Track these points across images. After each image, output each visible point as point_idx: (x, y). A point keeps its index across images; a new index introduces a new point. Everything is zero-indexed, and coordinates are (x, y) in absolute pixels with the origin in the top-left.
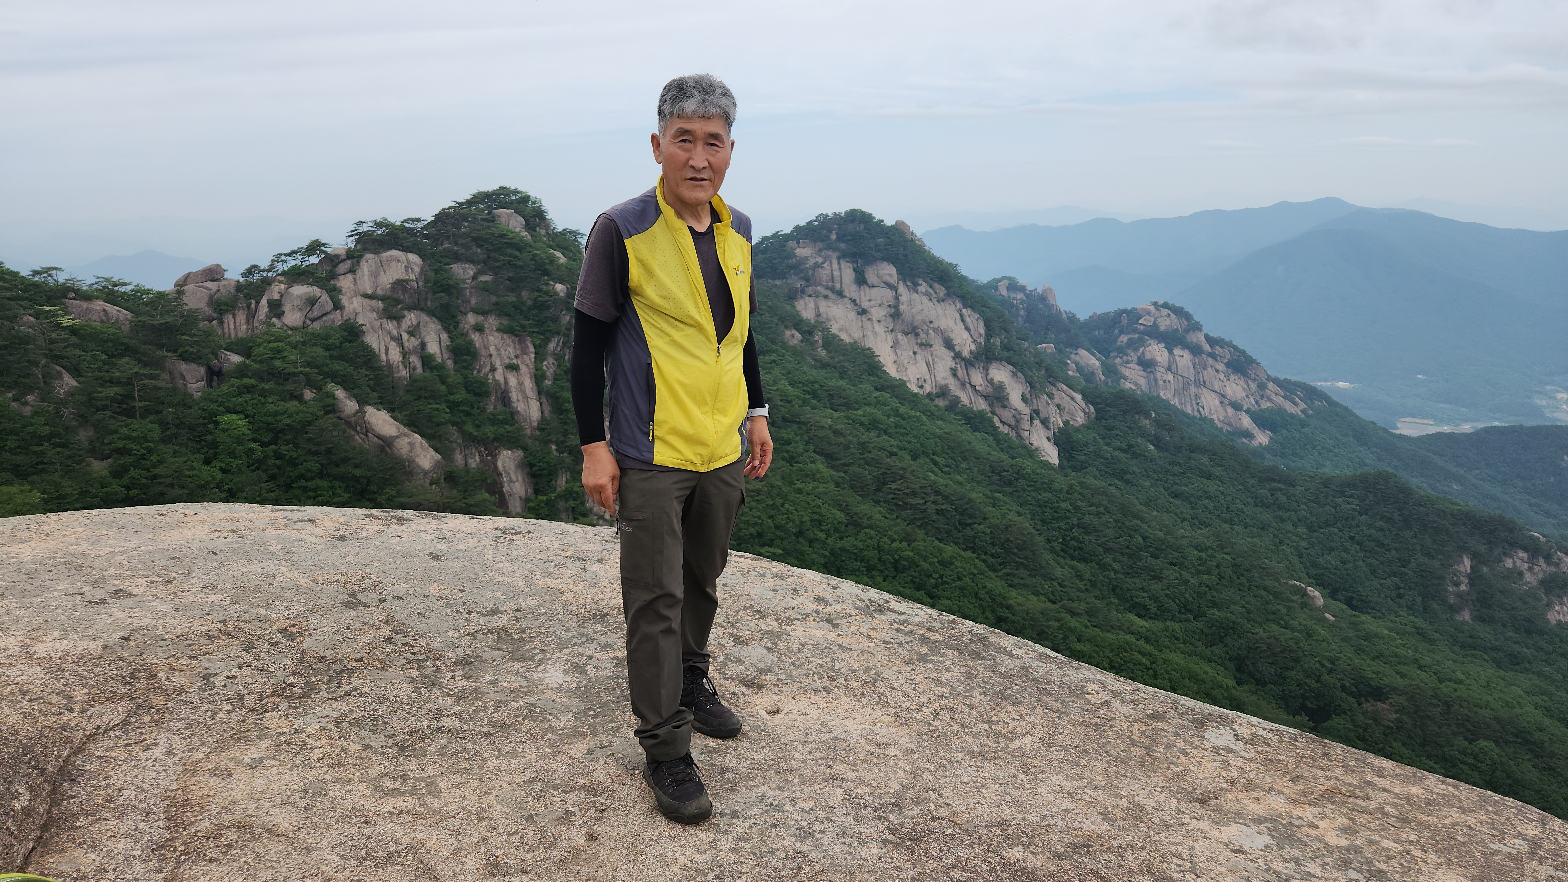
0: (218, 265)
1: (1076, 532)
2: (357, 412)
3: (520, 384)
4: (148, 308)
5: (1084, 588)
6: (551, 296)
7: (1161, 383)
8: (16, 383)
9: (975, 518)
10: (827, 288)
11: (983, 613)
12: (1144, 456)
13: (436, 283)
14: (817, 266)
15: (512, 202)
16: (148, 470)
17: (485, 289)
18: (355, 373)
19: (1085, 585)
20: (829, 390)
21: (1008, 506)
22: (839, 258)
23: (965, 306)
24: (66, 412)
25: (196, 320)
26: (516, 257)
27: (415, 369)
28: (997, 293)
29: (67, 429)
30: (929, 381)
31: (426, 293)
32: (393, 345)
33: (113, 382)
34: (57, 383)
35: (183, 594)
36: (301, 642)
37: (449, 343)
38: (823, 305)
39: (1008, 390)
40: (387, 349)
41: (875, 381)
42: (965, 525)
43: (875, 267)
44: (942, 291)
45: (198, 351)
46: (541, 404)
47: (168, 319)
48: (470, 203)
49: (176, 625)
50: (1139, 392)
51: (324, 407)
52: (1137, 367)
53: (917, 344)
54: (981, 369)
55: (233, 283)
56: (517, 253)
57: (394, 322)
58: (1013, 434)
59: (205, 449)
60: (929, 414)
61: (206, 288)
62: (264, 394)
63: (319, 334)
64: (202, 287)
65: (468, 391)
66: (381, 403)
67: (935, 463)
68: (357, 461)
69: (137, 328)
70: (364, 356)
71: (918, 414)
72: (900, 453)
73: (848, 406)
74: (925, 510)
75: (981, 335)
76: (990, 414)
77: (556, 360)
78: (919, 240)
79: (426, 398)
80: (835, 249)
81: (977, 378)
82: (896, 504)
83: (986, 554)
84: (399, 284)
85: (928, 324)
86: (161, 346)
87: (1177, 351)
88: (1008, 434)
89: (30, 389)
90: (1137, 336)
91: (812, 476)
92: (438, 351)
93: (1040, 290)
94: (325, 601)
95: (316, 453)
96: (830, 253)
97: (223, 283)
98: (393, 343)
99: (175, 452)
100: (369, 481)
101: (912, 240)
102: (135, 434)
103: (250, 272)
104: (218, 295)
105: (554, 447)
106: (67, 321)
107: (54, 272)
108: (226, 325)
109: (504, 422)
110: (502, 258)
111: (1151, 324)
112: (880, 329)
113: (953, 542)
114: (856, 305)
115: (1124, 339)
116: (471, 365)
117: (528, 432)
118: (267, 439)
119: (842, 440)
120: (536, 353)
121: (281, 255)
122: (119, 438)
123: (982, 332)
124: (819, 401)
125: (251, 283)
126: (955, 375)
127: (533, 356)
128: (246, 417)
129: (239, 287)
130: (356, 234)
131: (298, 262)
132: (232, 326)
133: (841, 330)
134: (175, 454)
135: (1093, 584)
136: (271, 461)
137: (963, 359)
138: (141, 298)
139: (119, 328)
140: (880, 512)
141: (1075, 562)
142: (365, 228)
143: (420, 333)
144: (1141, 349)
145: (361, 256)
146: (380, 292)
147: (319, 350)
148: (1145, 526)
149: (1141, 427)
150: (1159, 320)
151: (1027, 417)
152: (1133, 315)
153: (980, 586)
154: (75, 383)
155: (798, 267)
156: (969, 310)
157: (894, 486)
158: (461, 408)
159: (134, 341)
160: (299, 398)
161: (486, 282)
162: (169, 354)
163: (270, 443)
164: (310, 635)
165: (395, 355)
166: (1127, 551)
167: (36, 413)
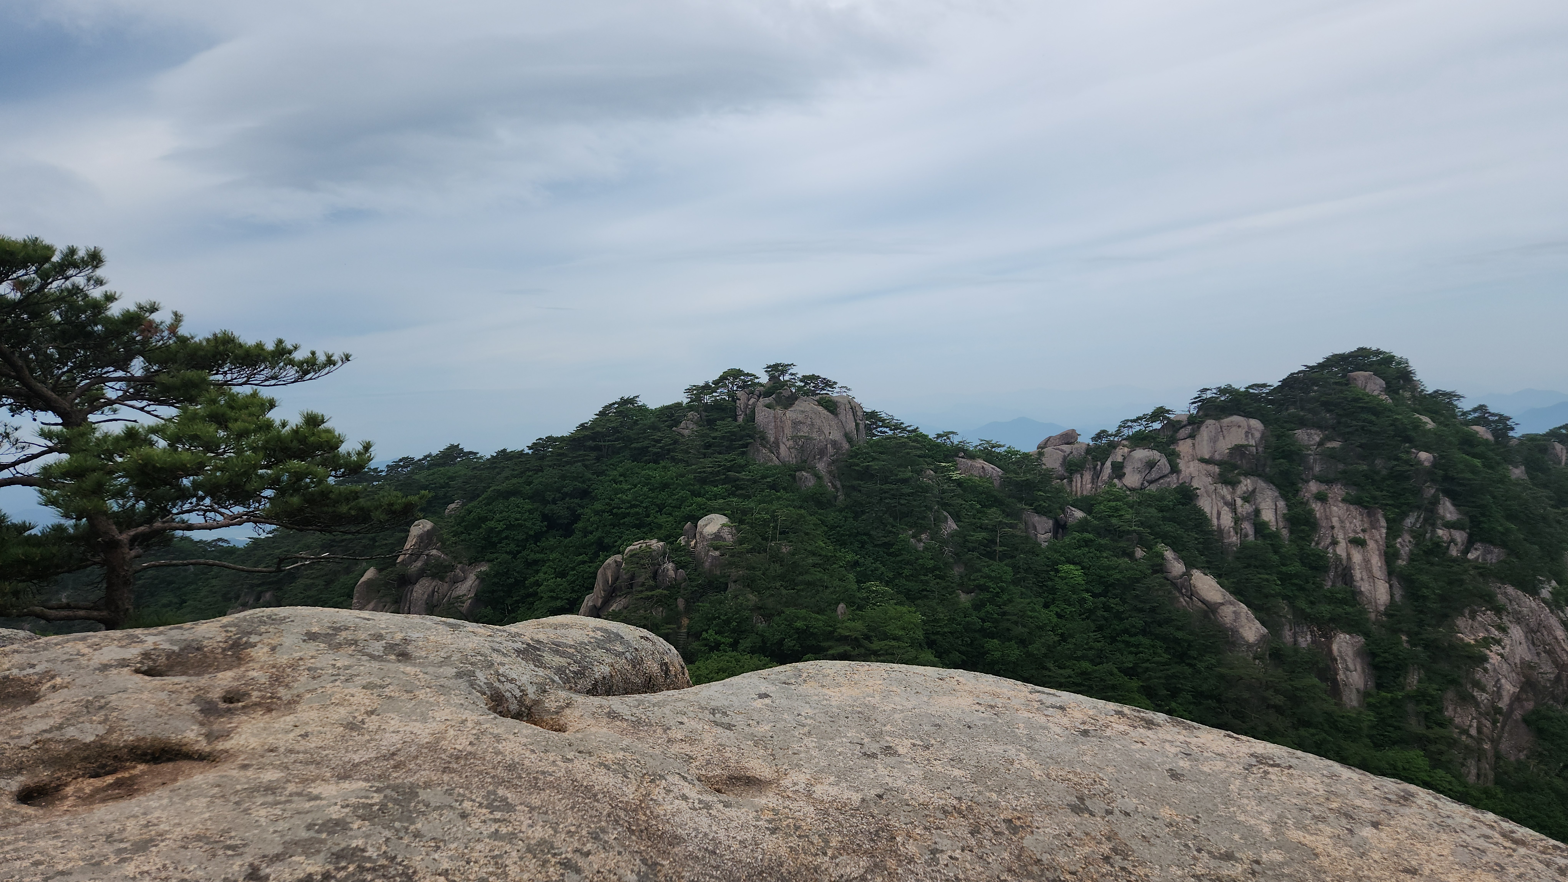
0: (1074, 430)
2: (1184, 574)
3: (1367, 561)
4: (1015, 467)
6: (1412, 465)
8: (915, 523)
13: (1277, 449)
15: (1372, 364)
16: (999, 607)
17: (1331, 455)
18: (1185, 536)
24: (947, 550)
25: (1051, 478)
26: (1371, 422)
27: (1246, 535)
29: (946, 564)
31: (1266, 459)
32: (1225, 510)
33: (982, 528)
34: (943, 525)
35: (935, 762)
36: (1022, 838)
37: (1285, 511)
40: (1219, 514)
45: (1049, 505)
46: (1391, 586)
47: (1029, 476)
48: (1321, 366)
49: (921, 793)
51: (1152, 566)
55: (1084, 447)
56: (1373, 418)
57: (1229, 487)
59: (1046, 595)
61: (1062, 451)
62: (1100, 548)
63: (1154, 496)
64: (1058, 449)
65: (1304, 564)
66: (1209, 568)
68: (1180, 624)
69: (1006, 482)
70: (1196, 519)
77: (1413, 537)
79: (1256, 567)
84: (1238, 450)
86: (1021, 500)
89: (923, 529)
92: (1273, 519)
94: (1053, 798)
95: (1141, 610)
97: (1076, 446)
98: (1225, 508)
99: (1022, 594)
100: (1189, 645)
102: (993, 574)
103: (1099, 436)
104: (1071, 456)
105: (1404, 638)
106: (955, 476)
107: (951, 435)
108: (1074, 484)
109: (1344, 602)
110: (1354, 423)
116: (1309, 536)
117: (1373, 616)
118: (1098, 590)
120: (1388, 528)
121: (1128, 421)
122: (982, 576)
125: (1099, 447)
127: (1384, 531)
128: (1083, 568)
129: (1089, 450)
130: (1199, 401)
131: (1142, 428)
132: (1079, 485)
136: (1100, 613)
138: (1010, 458)
139: (992, 483)
142: (1209, 395)
143: (1255, 499)
145: (1202, 422)
146: (1217, 457)
147: (1153, 511)
154: (955, 527)
158: (1296, 581)
159: (1001, 494)
160: (1131, 556)
161: (1333, 448)
162: (1027, 507)
163: (1100, 595)
164: (1032, 832)
165: (1227, 520)
167: (926, 549)
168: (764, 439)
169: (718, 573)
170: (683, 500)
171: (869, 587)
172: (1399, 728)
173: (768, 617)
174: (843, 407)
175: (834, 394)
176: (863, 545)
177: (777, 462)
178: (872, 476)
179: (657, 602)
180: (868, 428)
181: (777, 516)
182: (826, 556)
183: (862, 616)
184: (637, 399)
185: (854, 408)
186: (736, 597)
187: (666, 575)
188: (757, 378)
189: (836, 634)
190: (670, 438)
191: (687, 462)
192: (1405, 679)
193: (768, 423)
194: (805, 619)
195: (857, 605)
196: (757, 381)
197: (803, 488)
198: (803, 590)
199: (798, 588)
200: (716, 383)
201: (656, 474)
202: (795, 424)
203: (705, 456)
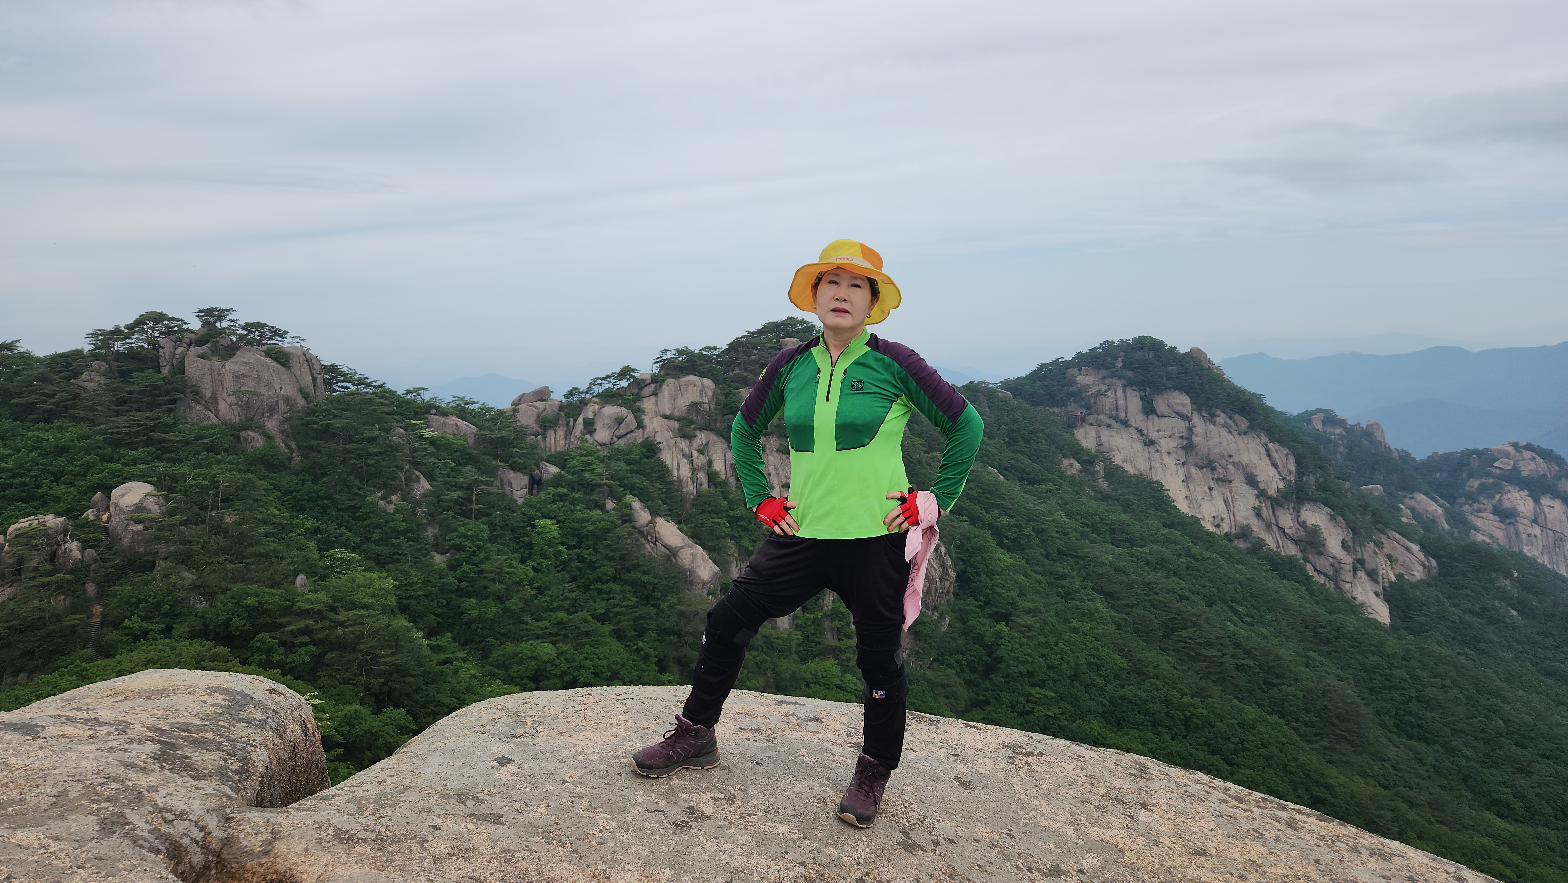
0: (547, 388)
1: (1413, 706)
2: (649, 523)
4: (490, 424)
5: (1426, 774)
7: (1524, 537)
8: (385, 484)
9: (1284, 678)
10: (1110, 417)
11: (1295, 790)
12: (1504, 622)
13: (725, 405)
14: (1099, 394)
15: (798, 332)
16: (476, 565)
18: (650, 487)
19: (1427, 771)
20: (1110, 525)
21: (1326, 668)
22: (1124, 386)
23: (1272, 440)
24: (420, 511)
25: (526, 434)
27: (701, 484)
28: (1310, 427)
29: (419, 525)
30: (1227, 520)
31: (716, 415)
32: (684, 462)
33: (457, 487)
34: (415, 486)
38: (1105, 434)
39: (1325, 535)
40: (679, 466)
41: (1163, 517)
42: (1271, 685)
43: (1165, 396)
44: (1244, 423)
45: (525, 462)
47: (504, 433)
48: (760, 332)
50: (1495, 546)
51: (622, 516)
52: (1492, 517)
53: (1213, 479)
54: (1291, 510)
55: (557, 403)
57: (687, 441)
58: (1331, 586)
59: (523, 550)
60: (1227, 556)
61: (536, 407)
62: (574, 502)
63: (623, 450)
64: (533, 406)
66: (670, 515)
67: (1235, 612)
68: (646, 569)
69: (481, 439)
70: (659, 471)
71: (1214, 555)
72: (1193, 597)
73: (1131, 542)
74: (1222, 664)
75: (1290, 472)
76: (1302, 561)
78: (1217, 368)
79: (709, 512)
80: (1120, 377)
81: (1286, 520)
82: (1187, 654)
83: (1297, 720)
84: (694, 407)
85: (1227, 458)
86: (496, 457)
87: (1545, 501)
88: (1324, 584)
89: (394, 490)
90: (1491, 480)
91: (1090, 615)
92: (723, 469)
93: (1364, 425)
95: (612, 559)
96: (1114, 380)
97: (550, 403)
98: (684, 460)
99: (499, 550)
100: (654, 588)
101: (1209, 368)
102: (469, 533)
103: (571, 394)
104: (544, 413)
106: (427, 434)
107: (422, 391)
108: (548, 440)
111: (1508, 468)
112: (1169, 461)
113: (1256, 703)
114: (1143, 435)
115: (1474, 484)
118: (573, 543)
119: (1124, 578)
121: (597, 379)
122: (457, 536)
123: (1293, 469)
124: (1099, 535)
125: (571, 403)
126: (1258, 515)
128: (558, 522)
129: (562, 407)
130: (661, 361)
131: (611, 385)
132: (553, 441)
133: (1125, 461)
134: (499, 552)
135: (1438, 771)
136: (575, 564)
137: (1269, 498)
138: (485, 415)
139: (466, 440)
140: (1168, 661)
141: (1413, 742)
142: (669, 355)
143: (708, 451)
144: (1497, 497)
145: (663, 381)
146: (677, 413)
147: (622, 464)
148: (1507, 708)
149: (1499, 588)
150: (1521, 464)
151: (1349, 567)
152: (1487, 457)
153: (1290, 757)
154: (429, 487)
155: (1079, 395)
156: (1277, 444)
157: (1184, 634)
158: (740, 523)
159: (476, 452)
160: (602, 507)
162: (502, 464)
163: (575, 547)
165: (685, 471)
166: (1483, 735)
167: (397, 511)
168: (197, 394)
169: (142, 549)
170: (88, 467)
171: (333, 555)
172: (819, 643)
173: (210, 596)
174: (296, 359)
175: (286, 344)
176: (324, 510)
177: (215, 420)
178: (334, 435)
179: (56, 590)
180: (327, 382)
181: (217, 482)
182: (281, 524)
183: (325, 586)
184: (17, 344)
185: (310, 361)
186: (167, 576)
187: (70, 557)
188: (186, 323)
189: (295, 608)
190: (67, 392)
191: (92, 421)
192: (823, 600)
193: (203, 375)
194: (257, 595)
195: (318, 575)
196: (185, 327)
197: (250, 450)
198: (253, 563)
199: (248, 561)
200: (131, 327)
201: (49, 436)
202: (237, 377)
203: (118, 413)
